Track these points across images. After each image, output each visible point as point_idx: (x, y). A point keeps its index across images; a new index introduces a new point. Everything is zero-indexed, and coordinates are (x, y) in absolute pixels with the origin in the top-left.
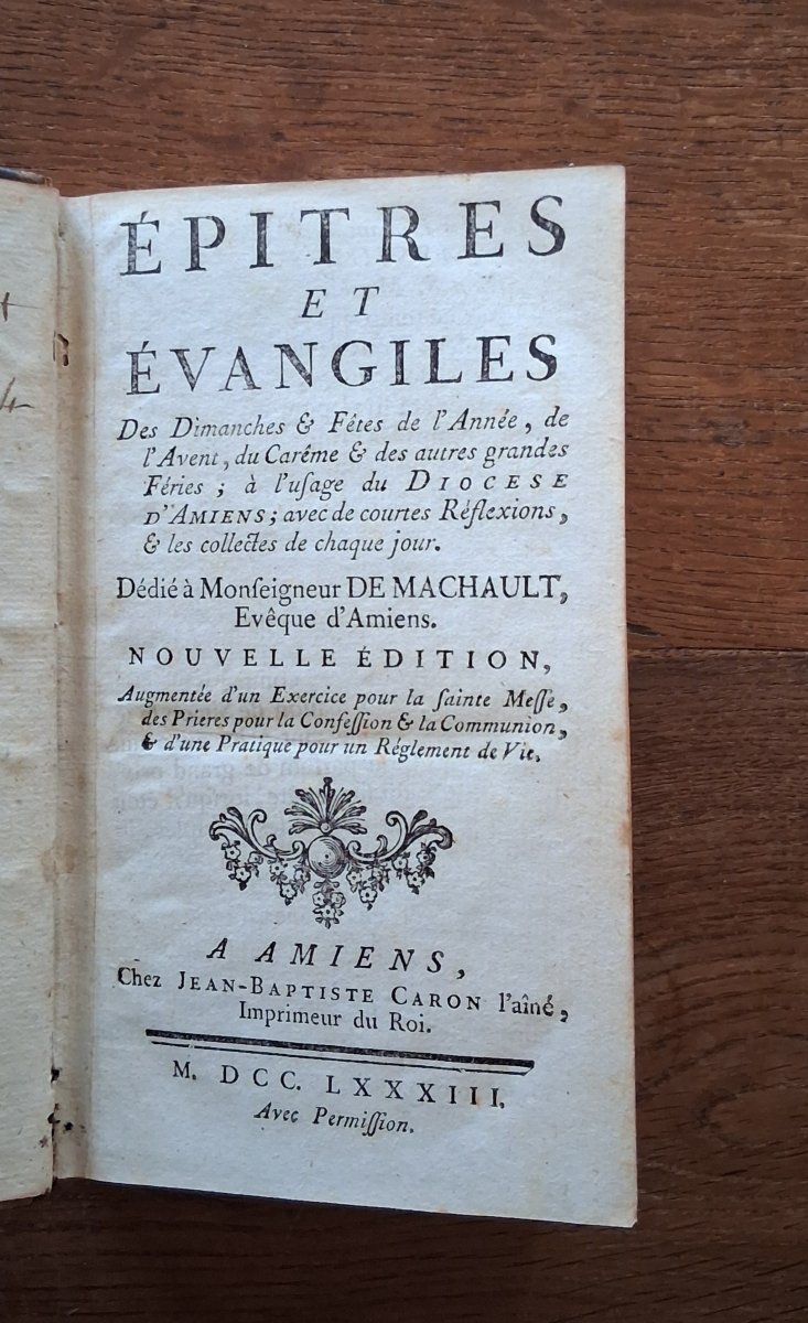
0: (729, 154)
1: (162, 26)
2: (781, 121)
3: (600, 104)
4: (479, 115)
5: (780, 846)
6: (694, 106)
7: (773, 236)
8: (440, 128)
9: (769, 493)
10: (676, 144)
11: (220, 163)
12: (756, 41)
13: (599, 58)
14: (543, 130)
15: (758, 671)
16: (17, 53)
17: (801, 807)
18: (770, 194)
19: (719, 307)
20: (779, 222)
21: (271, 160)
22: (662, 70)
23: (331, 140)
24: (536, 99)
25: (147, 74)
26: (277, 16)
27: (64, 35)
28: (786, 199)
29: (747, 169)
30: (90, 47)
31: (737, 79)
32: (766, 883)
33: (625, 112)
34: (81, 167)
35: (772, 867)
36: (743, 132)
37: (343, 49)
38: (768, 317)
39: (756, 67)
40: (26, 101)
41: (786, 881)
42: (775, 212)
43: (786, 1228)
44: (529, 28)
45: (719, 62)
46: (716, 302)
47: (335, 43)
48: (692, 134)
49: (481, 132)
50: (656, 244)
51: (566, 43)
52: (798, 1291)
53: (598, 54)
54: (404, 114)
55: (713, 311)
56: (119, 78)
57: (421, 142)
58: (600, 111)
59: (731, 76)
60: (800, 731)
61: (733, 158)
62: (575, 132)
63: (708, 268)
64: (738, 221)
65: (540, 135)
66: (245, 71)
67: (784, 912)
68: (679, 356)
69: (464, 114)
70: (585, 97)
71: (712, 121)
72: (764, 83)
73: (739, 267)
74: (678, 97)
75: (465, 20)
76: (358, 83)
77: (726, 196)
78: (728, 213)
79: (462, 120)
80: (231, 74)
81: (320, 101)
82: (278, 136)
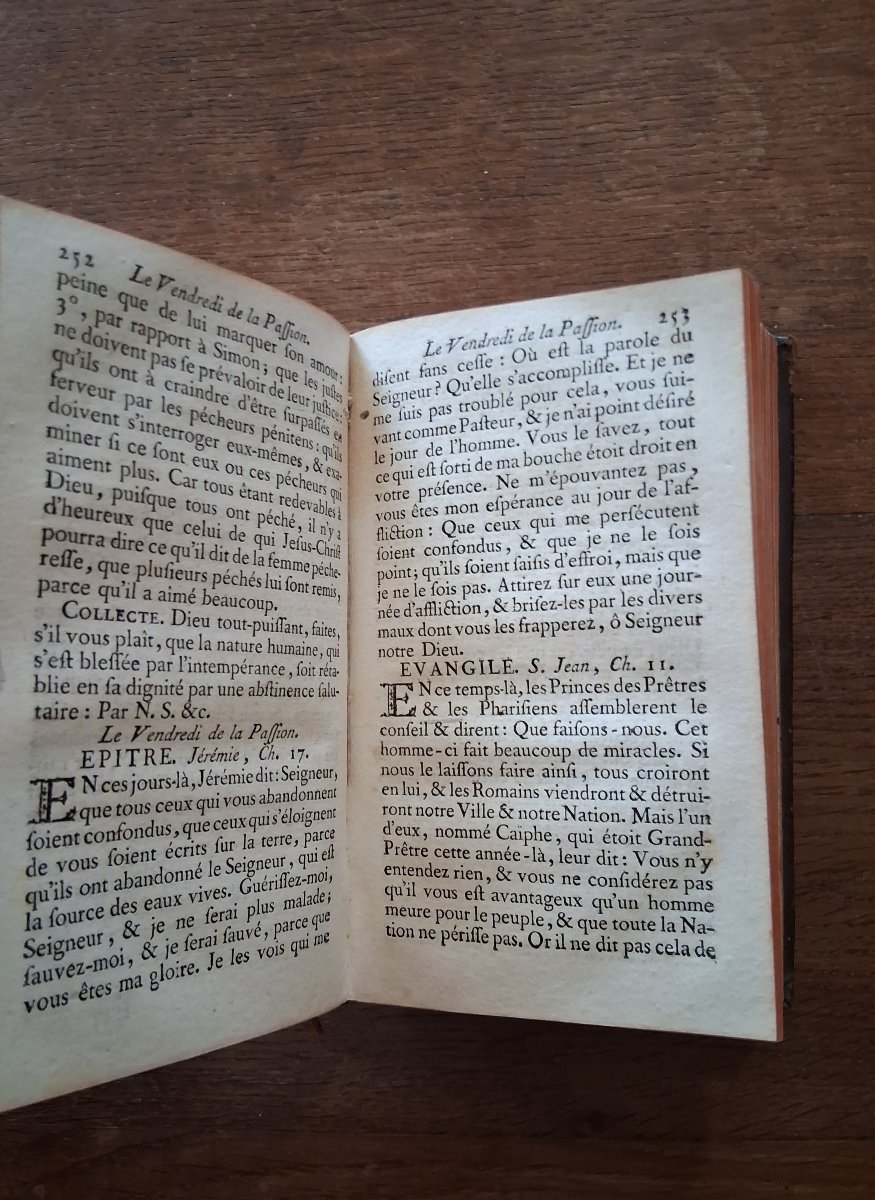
0: (606, 151)
1: (190, 115)
2: (643, 123)
3: (506, 126)
4: (415, 146)
6: (576, 119)
7: (646, 207)
8: (386, 158)
10: (565, 148)
11: (232, 203)
12: (621, 68)
13: (501, 94)
14: (464, 150)
16: (96, 148)
18: (641, 177)
21: (269, 196)
22: (550, 97)
23: (309, 177)
24: (456, 130)
25: (180, 149)
26: (268, 97)
27: (125, 131)
28: (653, 179)
29: (623, 161)
30: (143, 136)
31: (609, 97)
33: (525, 130)
34: (139, 217)
36: (617, 134)
37: (314, 113)
39: (621, 86)
40: (102, 178)
42: (645, 189)
44: (449, 80)
45: (594, 86)
47: (309, 109)
48: (577, 140)
49: (416, 157)
50: (555, 223)
51: (477, 87)
53: (501, 92)
54: (361, 152)
55: (602, 269)
56: (161, 154)
57: (374, 170)
58: (505, 132)
59: (603, 95)
61: (610, 153)
62: (488, 149)
64: (617, 199)
65: (462, 154)
66: (246, 137)
69: (404, 146)
70: (494, 123)
71: (591, 129)
72: (630, 97)
74: (564, 114)
75: (401, 80)
76: (326, 135)
77: (607, 181)
78: (609, 195)
79: (402, 151)
80: (238, 140)
81: (300, 150)
82: (272, 178)
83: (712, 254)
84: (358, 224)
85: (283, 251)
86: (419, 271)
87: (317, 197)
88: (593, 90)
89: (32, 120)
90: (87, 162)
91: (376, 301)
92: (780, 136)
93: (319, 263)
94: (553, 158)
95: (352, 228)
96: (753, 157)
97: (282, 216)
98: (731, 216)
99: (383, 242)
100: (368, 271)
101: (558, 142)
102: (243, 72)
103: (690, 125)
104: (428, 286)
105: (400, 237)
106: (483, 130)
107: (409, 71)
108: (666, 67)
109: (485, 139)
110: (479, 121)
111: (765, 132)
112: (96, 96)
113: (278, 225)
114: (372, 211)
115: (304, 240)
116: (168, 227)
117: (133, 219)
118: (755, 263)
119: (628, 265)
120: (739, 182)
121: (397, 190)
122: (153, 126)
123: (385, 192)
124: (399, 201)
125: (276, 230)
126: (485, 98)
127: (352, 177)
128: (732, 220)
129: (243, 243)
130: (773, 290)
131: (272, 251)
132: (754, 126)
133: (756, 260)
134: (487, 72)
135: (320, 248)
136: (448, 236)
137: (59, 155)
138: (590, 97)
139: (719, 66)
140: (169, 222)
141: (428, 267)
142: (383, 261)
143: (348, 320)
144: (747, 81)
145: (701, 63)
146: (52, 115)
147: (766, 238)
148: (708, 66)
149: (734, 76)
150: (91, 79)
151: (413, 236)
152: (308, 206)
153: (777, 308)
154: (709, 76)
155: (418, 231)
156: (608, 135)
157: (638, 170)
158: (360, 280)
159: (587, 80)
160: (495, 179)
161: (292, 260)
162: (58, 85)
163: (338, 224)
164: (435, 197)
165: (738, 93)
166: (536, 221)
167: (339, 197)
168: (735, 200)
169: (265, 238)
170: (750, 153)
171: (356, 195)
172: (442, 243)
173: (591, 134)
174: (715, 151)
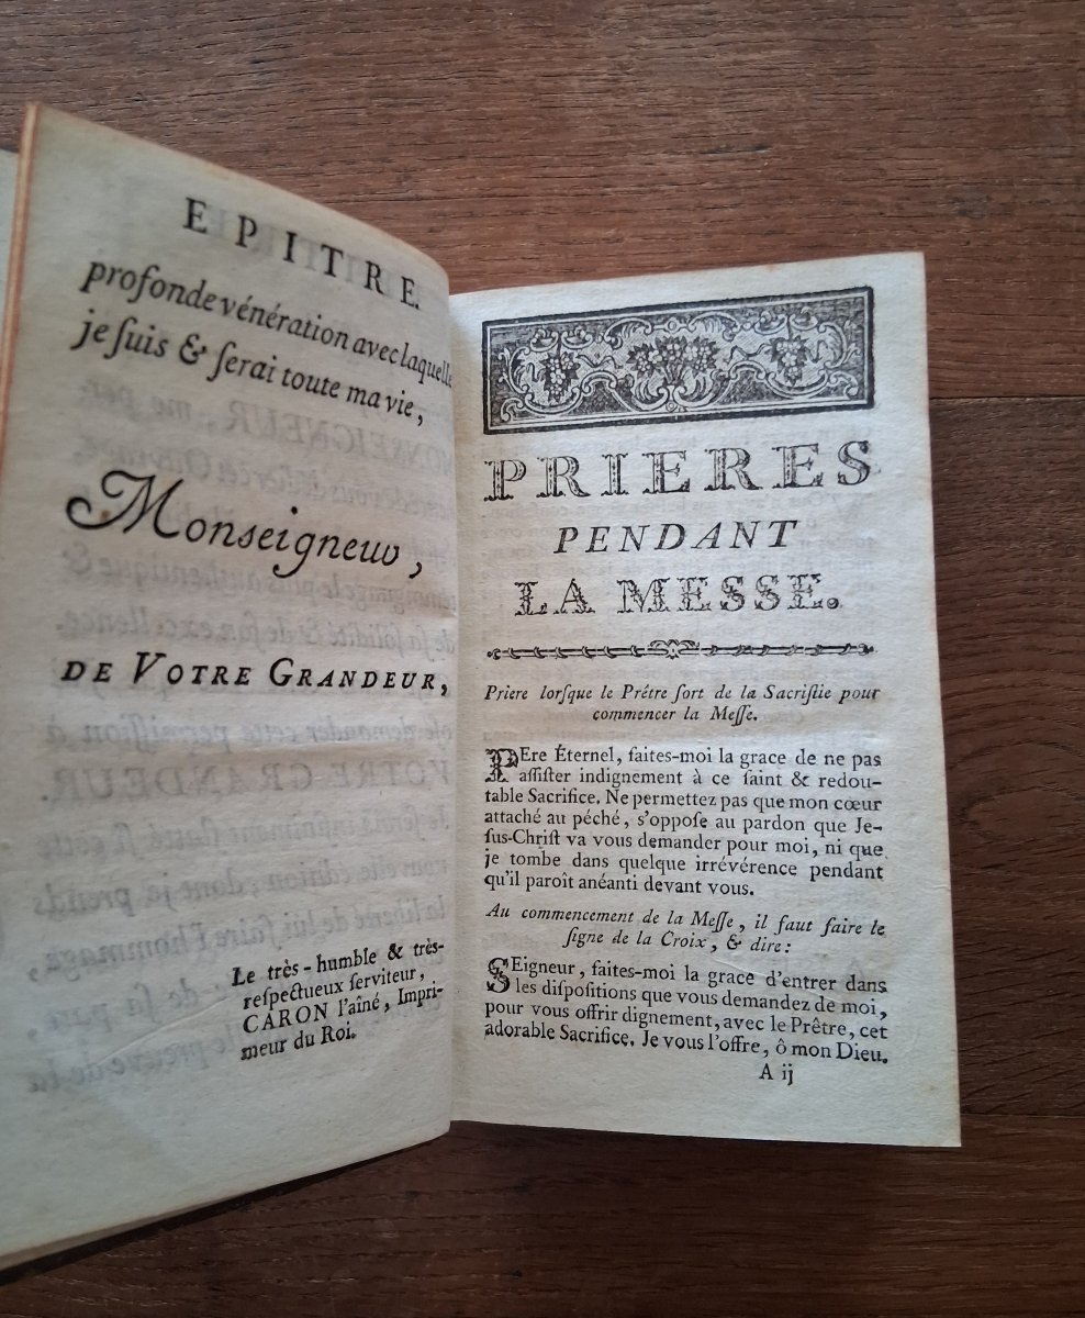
5: (1031, 573)
9: (1012, 258)
15: (1007, 416)
17: (1051, 537)
19: (960, 99)
20: (1010, 24)
32: (1019, 606)
35: (1024, 591)
38: (1004, 106)
41: (1038, 604)
43: (1045, 919)
46: (957, 95)
52: (1059, 977)
60: (1049, 469)
63: (947, 66)
67: (1037, 632)
68: (924, 143)
73: (976, 64)
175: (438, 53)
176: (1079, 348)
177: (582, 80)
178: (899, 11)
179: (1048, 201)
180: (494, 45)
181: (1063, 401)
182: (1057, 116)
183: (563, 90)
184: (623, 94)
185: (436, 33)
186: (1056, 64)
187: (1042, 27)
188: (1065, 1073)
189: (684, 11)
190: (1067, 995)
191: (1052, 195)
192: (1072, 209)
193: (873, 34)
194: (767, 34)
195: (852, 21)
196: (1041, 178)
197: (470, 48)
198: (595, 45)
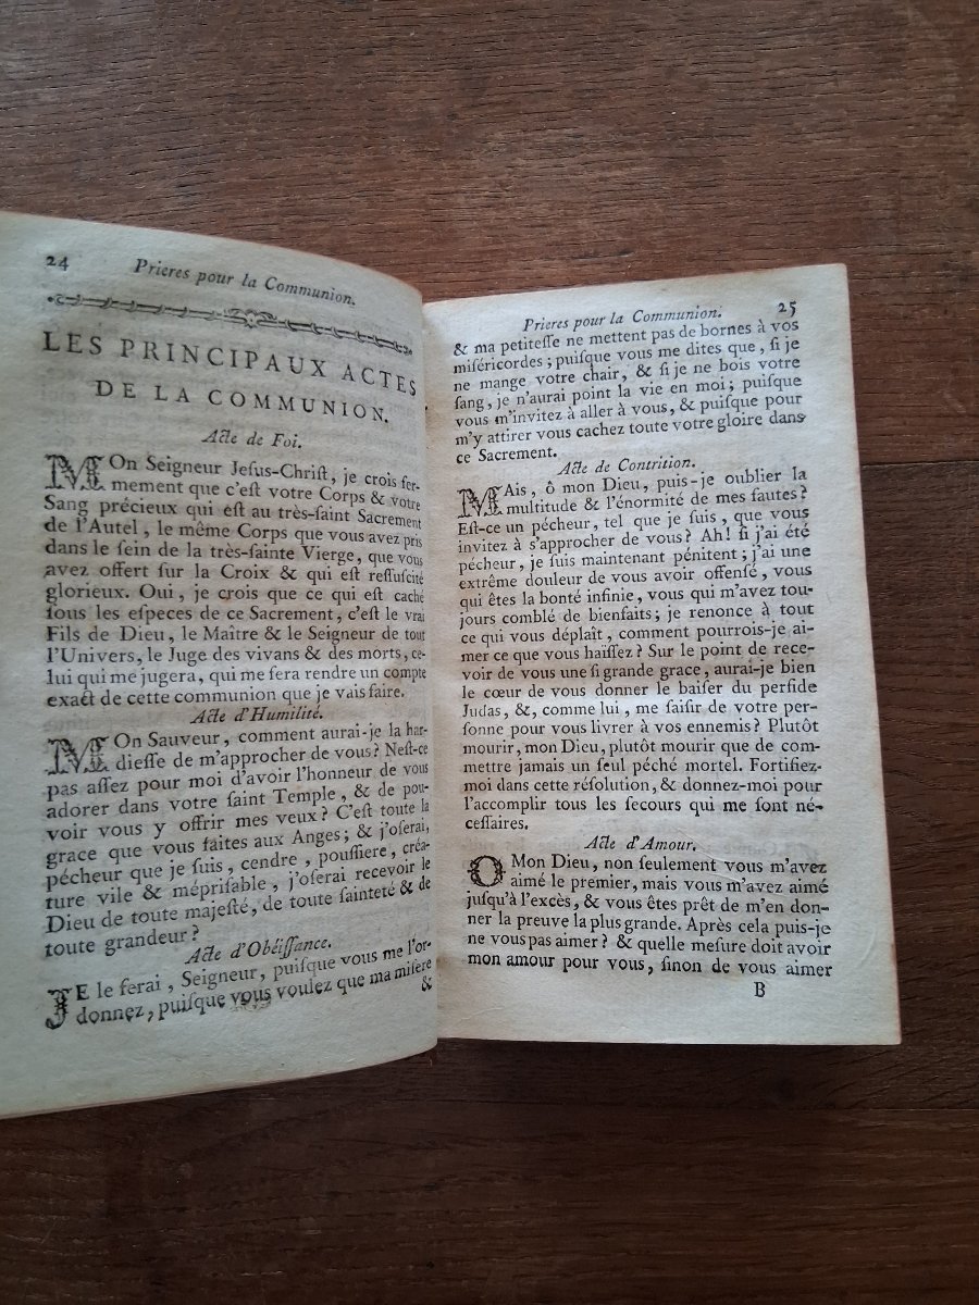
83: (904, 197)
84: (542, 162)
85: (464, 188)
86: (604, 209)
87: (499, 135)
88: (781, 35)
89: (206, 56)
90: (264, 98)
91: (559, 239)
92: (972, 83)
93: (501, 201)
94: (741, 100)
95: (536, 165)
96: (944, 103)
97: (464, 154)
98: (923, 161)
99: (568, 181)
100: (551, 209)
101: (745, 85)
102: (425, 12)
103: (880, 70)
104: (614, 224)
105: (585, 176)
106: (671, 72)
107: (595, 13)
108: (856, 14)
109: (673, 80)
110: (667, 63)
111: (956, 79)
112: (274, 33)
113: (459, 163)
114: (555, 150)
115: (485, 178)
116: (346, 163)
117: (309, 155)
118: (947, 207)
119: (819, 207)
120: (930, 127)
121: (582, 129)
122: (331, 63)
123: (570, 131)
124: (585, 140)
125: (458, 167)
126: (672, 41)
127: (537, 116)
128: (923, 165)
129: (423, 180)
130: (965, 235)
131: (453, 189)
132: (945, 73)
133: (947, 204)
134: (675, 15)
135: (502, 185)
136: (635, 175)
137: (234, 91)
138: (779, 42)
139: (909, 13)
140: (347, 158)
141: (615, 205)
142: (566, 199)
143: (531, 257)
144: (937, 27)
145: (892, 10)
146: (227, 51)
147: (959, 183)
148: (897, 13)
149: (925, 23)
150: (269, 16)
151: (598, 174)
152: (491, 144)
153: (970, 252)
154: (901, 23)
155: (603, 169)
156: (797, 79)
157: (827, 114)
158: (543, 218)
159: (777, 25)
160: (683, 120)
161: (473, 197)
162: (234, 22)
163: (521, 162)
164: (621, 136)
165: (929, 40)
166: (725, 161)
167: (523, 135)
168: (926, 145)
169: (445, 175)
170: (941, 98)
171: (539, 133)
172: (629, 181)
173: (779, 78)
174: (905, 97)
175: (338, 176)
176: (908, 420)
177: (467, 197)
178: (742, 130)
179: (878, 293)
180: (390, 168)
181: (896, 468)
182: (884, 219)
183: (451, 206)
184: (503, 208)
185: (338, 158)
186: (882, 173)
187: (867, 142)
188: (920, 1069)
189: (556, 135)
190: (918, 999)
191: (881, 288)
192: (899, 299)
193: (721, 151)
194: (628, 153)
195: (702, 140)
196: (871, 272)
197: (369, 171)
198: (478, 166)
